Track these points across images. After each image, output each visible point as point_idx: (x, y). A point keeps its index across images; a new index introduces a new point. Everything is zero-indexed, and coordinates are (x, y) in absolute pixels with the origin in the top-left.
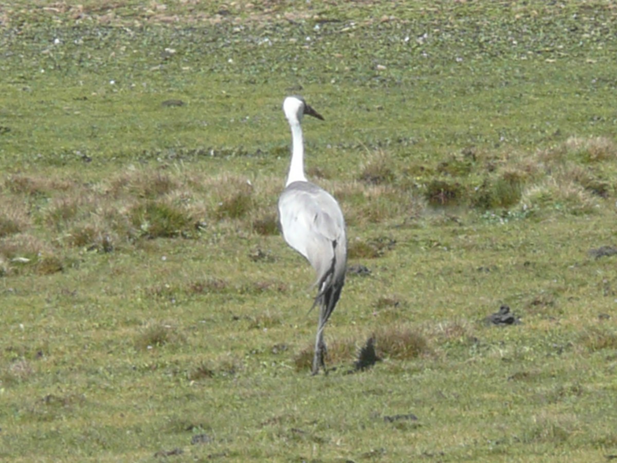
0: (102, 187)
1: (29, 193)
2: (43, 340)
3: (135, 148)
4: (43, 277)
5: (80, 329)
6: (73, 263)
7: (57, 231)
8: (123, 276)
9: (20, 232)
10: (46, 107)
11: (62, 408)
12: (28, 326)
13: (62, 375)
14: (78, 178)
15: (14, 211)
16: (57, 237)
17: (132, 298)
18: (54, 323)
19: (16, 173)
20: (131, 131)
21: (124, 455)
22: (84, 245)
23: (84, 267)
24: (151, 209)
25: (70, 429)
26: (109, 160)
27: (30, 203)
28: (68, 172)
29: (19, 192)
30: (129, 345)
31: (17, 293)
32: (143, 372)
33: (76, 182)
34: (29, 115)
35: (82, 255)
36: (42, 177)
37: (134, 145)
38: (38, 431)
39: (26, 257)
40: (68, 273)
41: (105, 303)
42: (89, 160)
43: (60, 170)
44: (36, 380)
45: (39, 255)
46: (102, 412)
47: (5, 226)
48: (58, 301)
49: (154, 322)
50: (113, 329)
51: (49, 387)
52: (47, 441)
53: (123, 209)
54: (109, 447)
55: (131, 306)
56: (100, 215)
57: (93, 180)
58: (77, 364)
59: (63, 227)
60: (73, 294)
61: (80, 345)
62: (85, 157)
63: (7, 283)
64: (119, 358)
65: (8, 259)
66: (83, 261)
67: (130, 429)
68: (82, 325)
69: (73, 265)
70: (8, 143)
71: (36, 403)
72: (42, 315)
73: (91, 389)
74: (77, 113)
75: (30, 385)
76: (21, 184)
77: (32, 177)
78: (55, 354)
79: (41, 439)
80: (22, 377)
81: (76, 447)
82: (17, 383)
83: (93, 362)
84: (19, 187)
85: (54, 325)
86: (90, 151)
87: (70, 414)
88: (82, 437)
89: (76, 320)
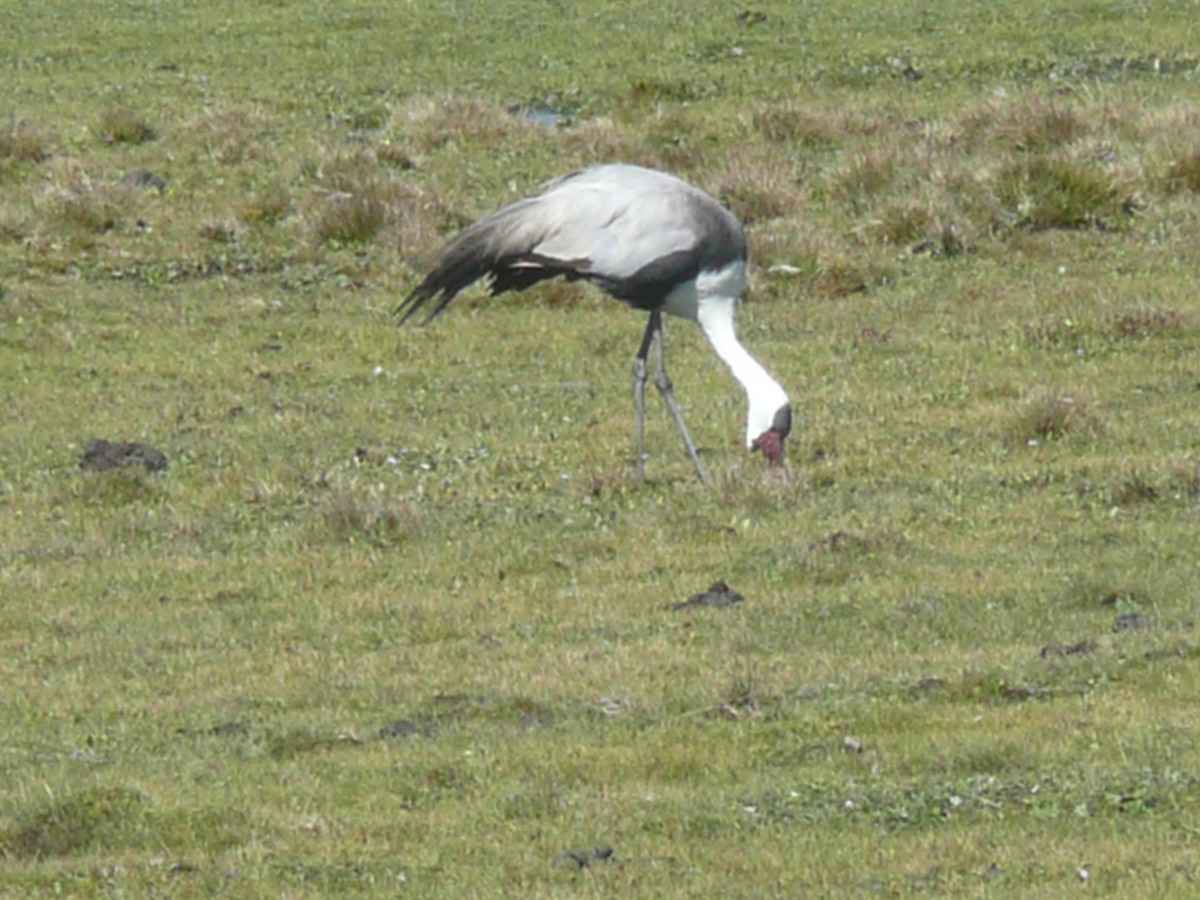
0: (943, 129)
1: (800, 142)
2: (826, 429)
3: (1007, 54)
4: (827, 303)
5: (898, 405)
6: (885, 277)
7: (853, 214)
8: (981, 302)
9: (782, 215)
11: (861, 558)
13: (862, 493)
14: (896, 110)
15: (770, 177)
16: (854, 225)
17: (999, 344)
18: (847, 392)
19: (775, 102)
20: (999, 20)
21: (980, 652)
22: (906, 242)
23: (907, 284)
24: (1038, 171)
25: (877, 600)
26: (956, 78)
27: (803, 159)
28: (876, 98)
29: (781, 138)
30: (992, 436)
31: (774, 333)
32: (1020, 490)
33: (890, 118)
35: (904, 261)
36: (826, 109)
37: (1003, 49)
38: (816, 601)
39: (794, 264)
40: (876, 295)
41: (945, 354)
42: (918, 77)
43: (861, 95)
44: (812, 503)
45: (819, 261)
46: (941, 569)
47: (752, 204)
48: (856, 351)
49: (1041, 390)
50: (962, 406)
51: (837, 517)
52: (834, 622)
53: (984, 172)
54: (951, 637)
55: (998, 359)
56: (939, 185)
57: (925, 116)
58: (892, 473)
59: (865, 206)
61: (896, 436)
62: (909, 71)
63: (756, 315)
64: (972, 461)
65: (759, 269)
66: (905, 273)
67: (993, 599)
68: (901, 398)
69: (885, 279)
70: (761, 44)
71: (812, 547)
72: (824, 378)
73: (918, 522)
75: (799, 514)
76: (785, 123)
77: (808, 110)
78: (848, 453)
79: (822, 619)
80: (784, 498)
81: (890, 635)
82: (775, 509)
83: (922, 470)
84: (782, 129)
85: (846, 399)
86: (920, 57)
87: (877, 570)
88: (901, 615)
89: (891, 389)
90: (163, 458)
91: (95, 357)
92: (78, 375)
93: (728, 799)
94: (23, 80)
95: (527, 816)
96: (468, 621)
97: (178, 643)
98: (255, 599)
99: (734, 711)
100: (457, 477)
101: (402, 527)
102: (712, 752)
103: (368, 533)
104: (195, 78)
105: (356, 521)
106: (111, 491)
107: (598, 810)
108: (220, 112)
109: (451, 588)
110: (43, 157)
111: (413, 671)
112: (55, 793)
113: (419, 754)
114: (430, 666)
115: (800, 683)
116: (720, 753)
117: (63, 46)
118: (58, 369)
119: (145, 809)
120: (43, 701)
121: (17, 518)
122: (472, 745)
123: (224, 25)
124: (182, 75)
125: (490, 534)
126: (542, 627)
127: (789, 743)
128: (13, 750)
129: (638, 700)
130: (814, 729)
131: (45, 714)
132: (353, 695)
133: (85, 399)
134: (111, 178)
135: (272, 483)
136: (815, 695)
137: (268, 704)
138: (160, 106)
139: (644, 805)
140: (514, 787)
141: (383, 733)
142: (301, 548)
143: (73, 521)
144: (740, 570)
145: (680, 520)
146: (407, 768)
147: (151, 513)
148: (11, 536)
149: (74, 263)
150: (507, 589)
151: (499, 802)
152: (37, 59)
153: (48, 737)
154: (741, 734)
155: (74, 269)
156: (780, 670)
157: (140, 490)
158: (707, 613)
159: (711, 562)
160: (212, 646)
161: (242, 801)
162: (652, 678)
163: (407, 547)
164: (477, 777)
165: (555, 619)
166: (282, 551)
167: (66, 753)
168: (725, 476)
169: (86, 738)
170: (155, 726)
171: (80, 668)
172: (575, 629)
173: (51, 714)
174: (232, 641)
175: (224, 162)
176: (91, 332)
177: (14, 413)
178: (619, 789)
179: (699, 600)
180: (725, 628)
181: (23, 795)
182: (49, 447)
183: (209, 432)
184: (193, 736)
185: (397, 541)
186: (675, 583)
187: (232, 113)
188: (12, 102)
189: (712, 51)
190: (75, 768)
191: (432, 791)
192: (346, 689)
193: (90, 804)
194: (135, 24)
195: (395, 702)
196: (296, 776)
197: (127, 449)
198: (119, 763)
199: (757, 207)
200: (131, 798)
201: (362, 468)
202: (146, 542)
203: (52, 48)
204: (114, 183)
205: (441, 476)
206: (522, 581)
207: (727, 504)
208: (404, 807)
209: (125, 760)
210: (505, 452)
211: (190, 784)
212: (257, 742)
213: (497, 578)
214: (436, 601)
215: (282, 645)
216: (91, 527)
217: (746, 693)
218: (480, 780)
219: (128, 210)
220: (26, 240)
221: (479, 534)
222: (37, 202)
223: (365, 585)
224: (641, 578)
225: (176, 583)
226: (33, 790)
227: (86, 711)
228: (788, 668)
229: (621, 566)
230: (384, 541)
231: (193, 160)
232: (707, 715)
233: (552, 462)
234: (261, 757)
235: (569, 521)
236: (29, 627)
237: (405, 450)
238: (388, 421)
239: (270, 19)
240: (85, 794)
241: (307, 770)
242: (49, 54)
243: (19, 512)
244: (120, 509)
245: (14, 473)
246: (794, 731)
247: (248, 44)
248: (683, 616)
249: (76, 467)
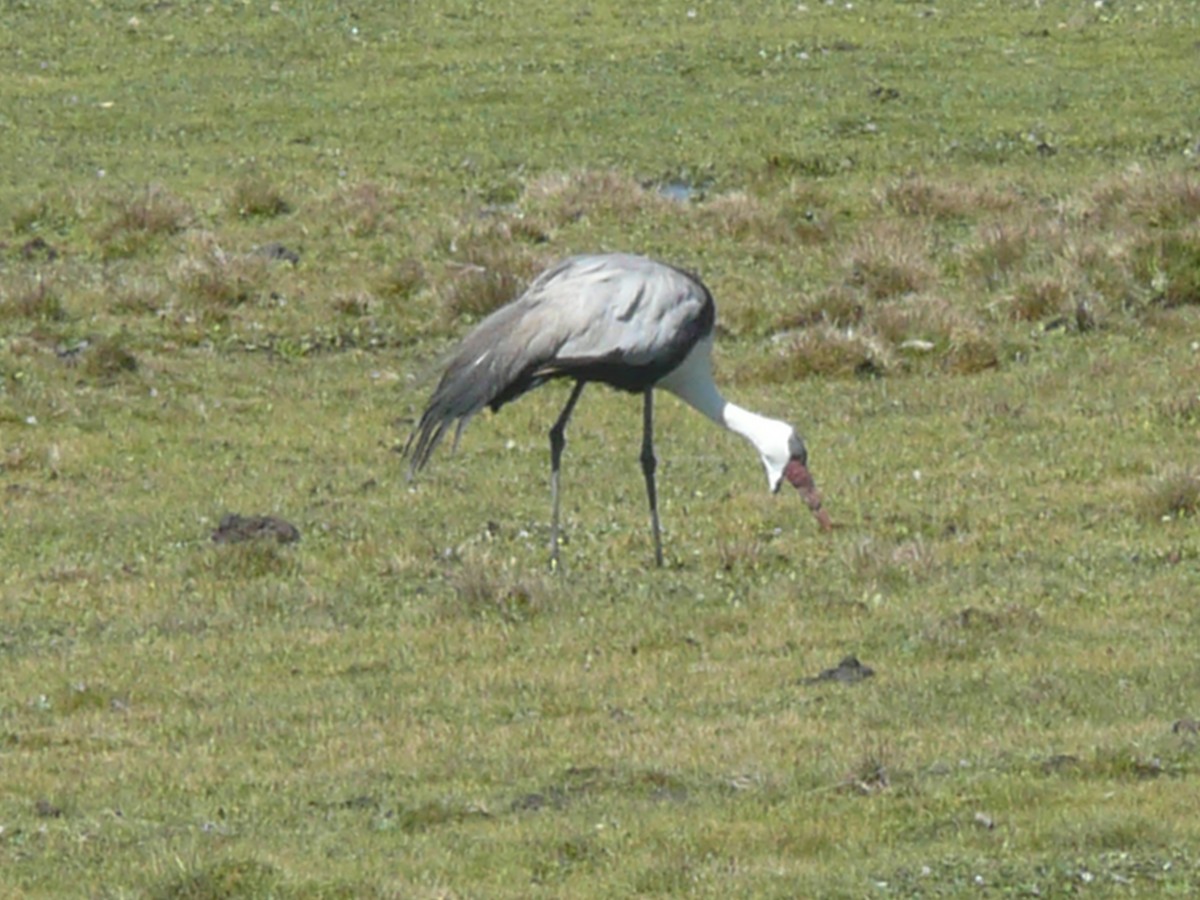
0: (1077, 205)
1: (933, 217)
2: (958, 502)
3: (1141, 130)
4: (960, 379)
5: (1030, 481)
7: (987, 290)
8: (1114, 378)
9: (916, 291)
10: (969, 48)
11: (993, 634)
12: (929, 474)
13: (993, 569)
14: (1028, 186)
15: (903, 252)
16: (988, 301)
17: (1131, 420)
18: (978, 470)
19: (908, 178)
20: (1132, 97)
21: (1113, 728)
22: (1039, 319)
23: (1039, 359)
24: (1171, 248)
25: (1009, 677)
26: (1090, 152)
27: (936, 235)
28: (1010, 174)
29: (914, 213)
30: (1126, 512)
31: (907, 409)
32: (1153, 567)
33: (1024, 194)
34: (936, 64)
35: (1036, 339)
36: (959, 184)
37: (1138, 125)
38: (947, 678)
39: (929, 339)
40: (1009, 370)
41: (1078, 430)
43: (995, 171)
44: (943, 578)
45: (952, 337)
46: (1073, 644)
47: (886, 277)
48: (988, 427)
49: (1175, 468)
50: (1095, 483)
51: (969, 593)
52: (965, 699)
53: (1116, 249)
54: (1084, 714)
55: (1130, 436)
56: (1072, 261)
57: (1057, 192)
58: (1024, 548)
59: (998, 282)
60: (1017, 413)
61: (1029, 512)
62: (1043, 147)
63: (889, 392)
64: (1106, 537)
65: (892, 344)
66: (1037, 349)
67: (1126, 677)
68: (1033, 474)
69: (1018, 354)
70: (893, 120)
71: (943, 623)
72: (956, 453)
73: (1051, 598)
74: (1029, 61)
75: (931, 590)
76: (918, 198)
77: (941, 186)
78: (980, 528)
79: (953, 695)
80: (916, 573)
81: (1021, 711)
82: (907, 585)
83: (1054, 545)
84: (916, 205)
85: (979, 474)
86: (1054, 134)
87: (1010, 645)
88: (1033, 692)
89: (1022, 464)
90: (295, 531)
91: (229, 428)
92: (212, 448)
93: (858, 874)
94: (157, 152)
95: (658, 889)
96: (601, 696)
97: (310, 716)
98: (388, 672)
99: (864, 786)
100: (588, 552)
101: (533, 602)
102: (844, 828)
103: (499, 606)
104: (329, 151)
105: (487, 596)
106: (244, 563)
107: (729, 885)
108: (354, 186)
109: (583, 661)
110: (177, 229)
111: (545, 745)
112: (186, 866)
113: (549, 827)
114: (562, 740)
115: (933, 759)
116: (852, 830)
117: (197, 120)
118: (192, 441)
119: (277, 883)
120: (175, 773)
121: (150, 590)
122: (604, 818)
123: (358, 98)
124: (316, 149)
125: (622, 610)
126: (672, 701)
127: (920, 819)
128: (144, 822)
129: (769, 775)
130: (945, 805)
131: (176, 787)
132: (485, 769)
133: (218, 471)
134: (245, 251)
135: (404, 557)
136: (947, 771)
137: (401, 777)
138: (293, 179)
139: (775, 879)
140: (645, 861)
141: (514, 806)
142: (434, 621)
143: (206, 593)
144: (872, 646)
145: (812, 596)
146: (538, 842)
147: (284, 586)
148: (144, 607)
149: (207, 336)
150: (639, 664)
151: (630, 877)
152: (171, 133)
153: (180, 810)
154: (873, 809)
155: (207, 341)
156: (912, 746)
157: (273, 564)
158: (838, 688)
159: (843, 637)
160: (344, 719)
161: (373, 875)
162: (783, 751)
163: (540, 621)
164: (608, 851)
165: (686, 693)
166: (414, 625)
167: (198, 824)
168: (858, 552)
169: (217, 809)
170: (286, 799)
171: (212, 741)
172: (706, 704)
173: (182, 787)
174: (364, 713)
175: (358, 235)
176: (225, 405)
177: (146, 486)
178: (751, 863)
179: (830, 675)
180: (857, 704)
181: (155, 868)
182: (182, 520)
183: (342, 505)
184: (325, 808)
185: (529, 616)
186: (807, 658)
187: (366, 187)
188: (146, 174)
189: (845, 128)
190: (207, 841)
191: (563, 865)
192: (478, 762)
193: (221, 877)
194: (270, 96)
195: (526, 775)
196: (427, 849)
197: (260, 521)
198: (251, 835)
199: (889, 281)
200: (263, 872)
201: (494, 542)
202: (278, 615)
203: (186, 122)
204: (248, 256)
205: (574, 551)
206: (654, 656)
207: (859, 580)
208: (534, 880)
209: (257, 833)
210: (637, 526)
211: (322, 858)
212: (389, 815)
213: (629, 652)
214: (568, 674)
215: (414, 719)
216: (223, 600)
217: (877, 769)
218: (612, 854)
219: (262, 284)
220: (161, 313)
221: (611, 610)
222: (171, 274)
223: (497, 657)
224: (774, 653)
225: (308, 656)
226: (165, 862)
227: (217, 784)
228: (920, 744)
229: (753, 641)
230: (515, 616)
231: (327, 233)
232: (838, 791)
233: (684, 537)
234: (393, 830)
235: (701, 596)
236: (162, 700)
237: (537, 524)
238: (520, 495)
239: (404, 92)
240: (215, 866)
241: (439, 842)
242: (182, 127)
243: (152, 585)
244: (253, 582)
245: (147, 545)
246: (925, 807)
247: (383, 118)
248: (815, 691)
249: (209, 540)
